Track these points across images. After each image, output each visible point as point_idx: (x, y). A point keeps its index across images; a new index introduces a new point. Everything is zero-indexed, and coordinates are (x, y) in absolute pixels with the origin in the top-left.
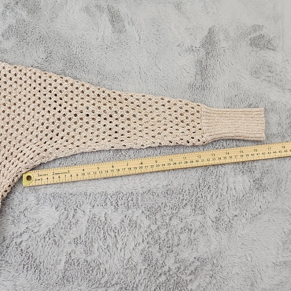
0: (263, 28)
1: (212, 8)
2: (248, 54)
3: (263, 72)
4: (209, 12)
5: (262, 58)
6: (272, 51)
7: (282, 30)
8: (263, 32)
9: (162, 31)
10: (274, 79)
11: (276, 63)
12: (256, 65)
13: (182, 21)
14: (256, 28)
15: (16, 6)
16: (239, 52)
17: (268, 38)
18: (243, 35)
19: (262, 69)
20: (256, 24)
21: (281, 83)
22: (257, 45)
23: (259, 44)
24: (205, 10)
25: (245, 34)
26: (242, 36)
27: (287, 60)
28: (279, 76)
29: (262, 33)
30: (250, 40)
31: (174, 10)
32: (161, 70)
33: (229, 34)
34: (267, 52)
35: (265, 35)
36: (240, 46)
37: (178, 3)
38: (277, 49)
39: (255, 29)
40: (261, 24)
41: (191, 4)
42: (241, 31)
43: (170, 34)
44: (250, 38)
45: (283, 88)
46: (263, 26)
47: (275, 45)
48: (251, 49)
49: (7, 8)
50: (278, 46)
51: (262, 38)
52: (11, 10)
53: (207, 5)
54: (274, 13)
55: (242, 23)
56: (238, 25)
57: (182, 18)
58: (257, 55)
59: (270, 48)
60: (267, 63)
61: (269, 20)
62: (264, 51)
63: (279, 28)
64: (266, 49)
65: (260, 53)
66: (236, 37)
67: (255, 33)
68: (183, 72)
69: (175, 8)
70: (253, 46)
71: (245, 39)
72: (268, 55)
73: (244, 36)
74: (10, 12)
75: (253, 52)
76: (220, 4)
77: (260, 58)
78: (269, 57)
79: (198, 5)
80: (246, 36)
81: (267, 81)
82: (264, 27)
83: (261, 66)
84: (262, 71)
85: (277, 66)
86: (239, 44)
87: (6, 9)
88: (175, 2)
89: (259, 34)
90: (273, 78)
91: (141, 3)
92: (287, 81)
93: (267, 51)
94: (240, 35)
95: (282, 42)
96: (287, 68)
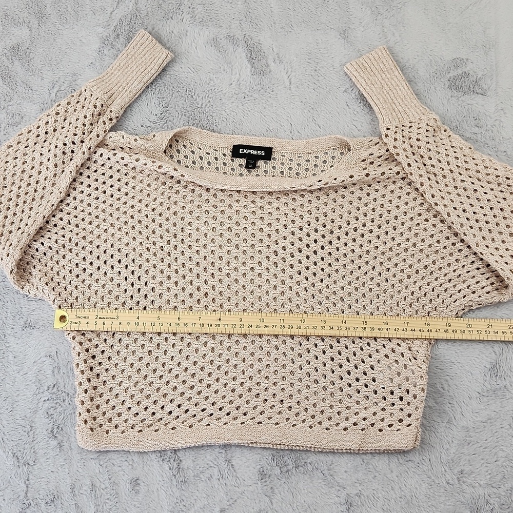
0: (467, 63)
1: (394, 35)
2: (445, 102)
3: (467, 128)
4: (389, 40)
5: (466, 107)
6: (480, 96)
7: (496, 64)
8: (468, 68)
9: (322, 70)
10: (483, 137)
11: (487, 114)
12: (458, 117)
13: (350, 55)
14: (457, 62)
15: (117, 40)
16: (432, 98)
17: (475, 77)
18: (438, 74)
19: (465, 122)
20: (458, 57)
21: (493, 142)
22: (458, 88)
23: (461, 86)
24: (384, 38)
25: (441, 72)
26: (437, 76)
27: (502, 110)
28: (490, 132)
29: (466, 70)
30: (449, 80)
31: (339, 39)
32: (321, 127)
33: (418, 72)
34: (473, 98)
35: (471, 72)
36: (434, 90)
37: (345, 28)
38: (488, 93)
39: (455, 65)
40: (464, 57)
41: (363, 30)
42: (436, 68)
43: (333, 74)
44: (449, 78)
45: (497, 150)
46: (467, 59)
47: (485, 87)
48: (450, 94)
49: (104, 43)
50: (489, 88)
51: (466, 77)
52: (110, 46)
53: (385, 30)
54: (484, 40)
55: (437, 56)
56: (432, 59)
57: (351, 50)
58: (459, 103)
59: (478, 91)
60: (474, 114)
61: (477, 51)
62: (469, 96)
63: (492, 62)
64: (472, 93)
65: (464, 99)
66: (428, 77)
67: (455, 70)
68: (352, 129)
69: (340, 37)
70: (453, 90)
71: (442, 80)
72: (475, 102)
73: (440, 74)
74: (109, 50)
75: (453, 98)
76: (405, 28)
77: (463, 107)
78: (476, 105)
79: (372, 32)
80: (442, 76)
81: (473, 140)
82: (469, 60)
83: (465, 118)
84: (466, 126)
85: (488, 118)
86: (432, 87)
87: (104, 45)
88: (340, 27)
89: (462, 72)
90: (481, 135)
91: (292, 30)
92: (501, 139)
93: (473, 96)
94: (434, 74)
95: (495, 83)
96: (502, 120)
